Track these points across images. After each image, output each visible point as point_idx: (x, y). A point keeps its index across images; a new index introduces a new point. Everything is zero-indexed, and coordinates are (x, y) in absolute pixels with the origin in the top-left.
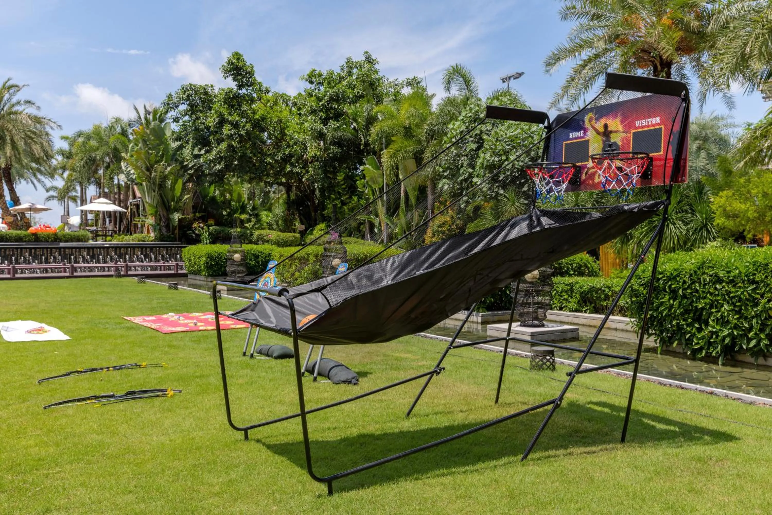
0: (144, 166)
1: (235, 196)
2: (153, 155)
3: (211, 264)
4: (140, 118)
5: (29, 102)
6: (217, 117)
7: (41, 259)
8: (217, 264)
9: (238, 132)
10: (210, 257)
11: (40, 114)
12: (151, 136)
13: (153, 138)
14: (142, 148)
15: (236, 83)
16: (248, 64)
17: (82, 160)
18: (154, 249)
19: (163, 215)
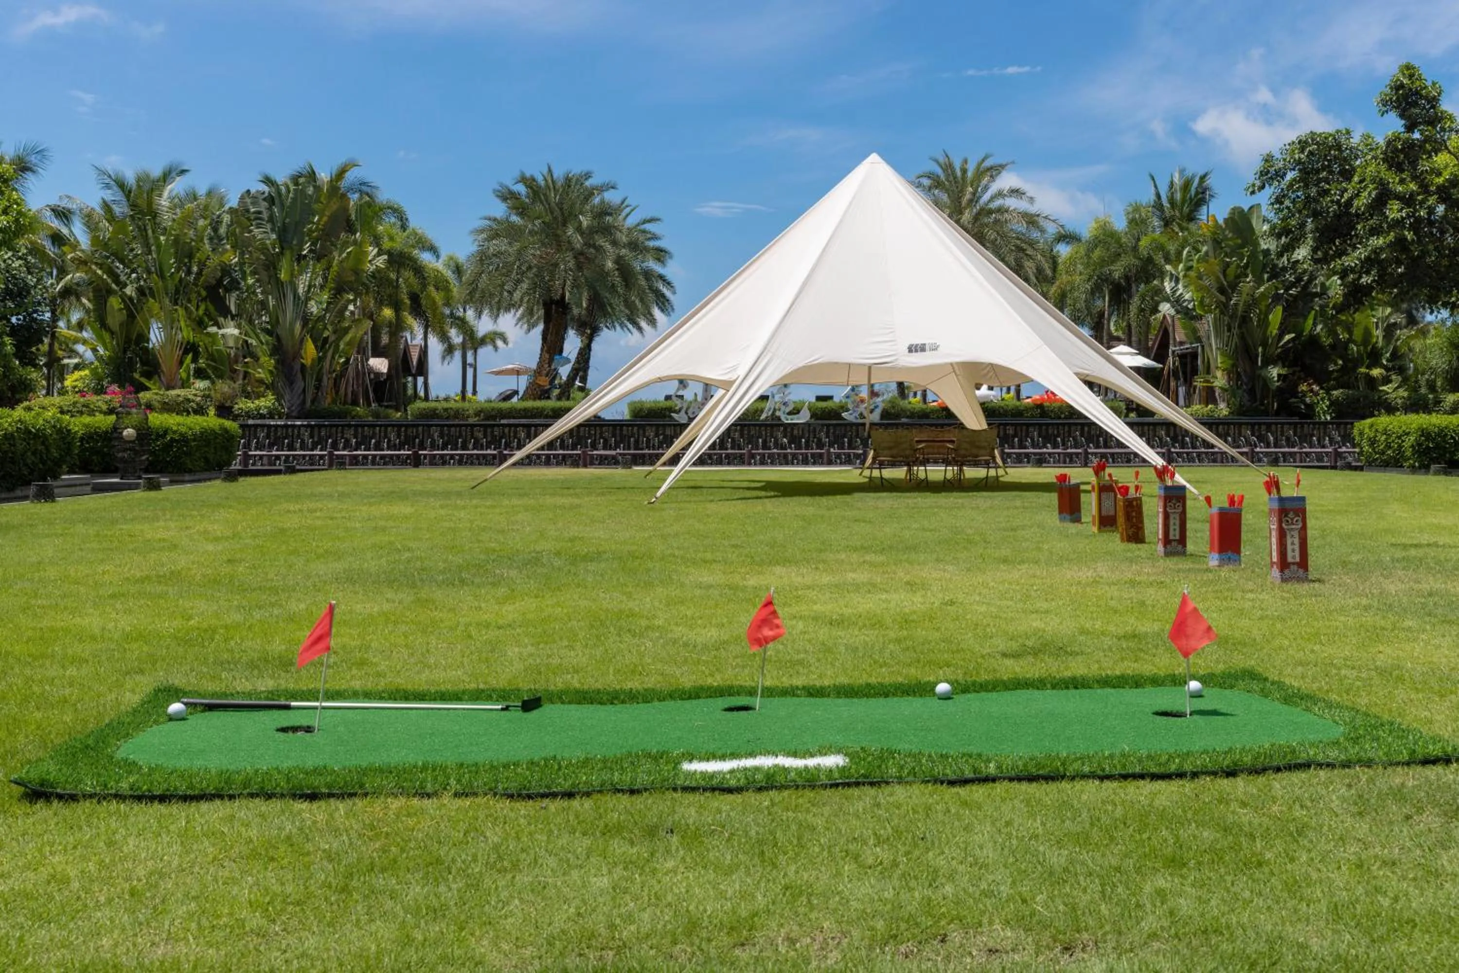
0: (1216, 285)
1: (1358, 334)
2: (1233, 266)
3: (1428, 447)
4: (1158, 196)
5: (1017, 191)
6: (1375, 189)
7: (1098, 441)
8: (1437, 447)
9: (1414, 213)
10: (1425, 433)
11: (1033, 209)
12: (1227, 232)
13: (1230, 235)
14: (1211, 254)
15: (1403, 122)
16: (1429, 84)
17: (1089, 280)
18: (1273, 427)
19: (1245, 371)
